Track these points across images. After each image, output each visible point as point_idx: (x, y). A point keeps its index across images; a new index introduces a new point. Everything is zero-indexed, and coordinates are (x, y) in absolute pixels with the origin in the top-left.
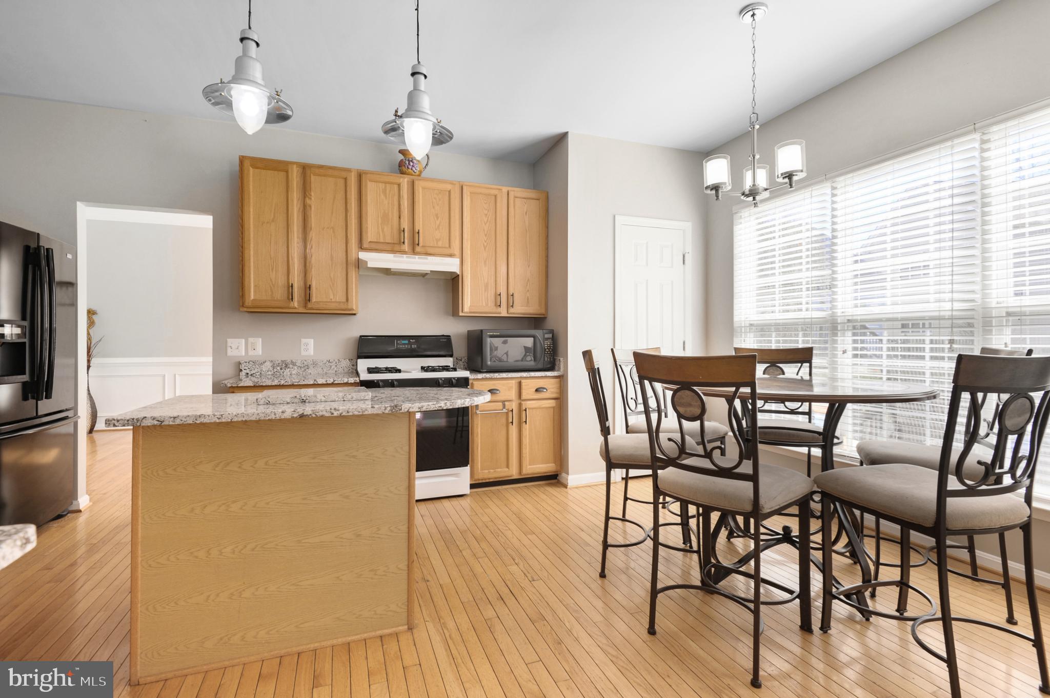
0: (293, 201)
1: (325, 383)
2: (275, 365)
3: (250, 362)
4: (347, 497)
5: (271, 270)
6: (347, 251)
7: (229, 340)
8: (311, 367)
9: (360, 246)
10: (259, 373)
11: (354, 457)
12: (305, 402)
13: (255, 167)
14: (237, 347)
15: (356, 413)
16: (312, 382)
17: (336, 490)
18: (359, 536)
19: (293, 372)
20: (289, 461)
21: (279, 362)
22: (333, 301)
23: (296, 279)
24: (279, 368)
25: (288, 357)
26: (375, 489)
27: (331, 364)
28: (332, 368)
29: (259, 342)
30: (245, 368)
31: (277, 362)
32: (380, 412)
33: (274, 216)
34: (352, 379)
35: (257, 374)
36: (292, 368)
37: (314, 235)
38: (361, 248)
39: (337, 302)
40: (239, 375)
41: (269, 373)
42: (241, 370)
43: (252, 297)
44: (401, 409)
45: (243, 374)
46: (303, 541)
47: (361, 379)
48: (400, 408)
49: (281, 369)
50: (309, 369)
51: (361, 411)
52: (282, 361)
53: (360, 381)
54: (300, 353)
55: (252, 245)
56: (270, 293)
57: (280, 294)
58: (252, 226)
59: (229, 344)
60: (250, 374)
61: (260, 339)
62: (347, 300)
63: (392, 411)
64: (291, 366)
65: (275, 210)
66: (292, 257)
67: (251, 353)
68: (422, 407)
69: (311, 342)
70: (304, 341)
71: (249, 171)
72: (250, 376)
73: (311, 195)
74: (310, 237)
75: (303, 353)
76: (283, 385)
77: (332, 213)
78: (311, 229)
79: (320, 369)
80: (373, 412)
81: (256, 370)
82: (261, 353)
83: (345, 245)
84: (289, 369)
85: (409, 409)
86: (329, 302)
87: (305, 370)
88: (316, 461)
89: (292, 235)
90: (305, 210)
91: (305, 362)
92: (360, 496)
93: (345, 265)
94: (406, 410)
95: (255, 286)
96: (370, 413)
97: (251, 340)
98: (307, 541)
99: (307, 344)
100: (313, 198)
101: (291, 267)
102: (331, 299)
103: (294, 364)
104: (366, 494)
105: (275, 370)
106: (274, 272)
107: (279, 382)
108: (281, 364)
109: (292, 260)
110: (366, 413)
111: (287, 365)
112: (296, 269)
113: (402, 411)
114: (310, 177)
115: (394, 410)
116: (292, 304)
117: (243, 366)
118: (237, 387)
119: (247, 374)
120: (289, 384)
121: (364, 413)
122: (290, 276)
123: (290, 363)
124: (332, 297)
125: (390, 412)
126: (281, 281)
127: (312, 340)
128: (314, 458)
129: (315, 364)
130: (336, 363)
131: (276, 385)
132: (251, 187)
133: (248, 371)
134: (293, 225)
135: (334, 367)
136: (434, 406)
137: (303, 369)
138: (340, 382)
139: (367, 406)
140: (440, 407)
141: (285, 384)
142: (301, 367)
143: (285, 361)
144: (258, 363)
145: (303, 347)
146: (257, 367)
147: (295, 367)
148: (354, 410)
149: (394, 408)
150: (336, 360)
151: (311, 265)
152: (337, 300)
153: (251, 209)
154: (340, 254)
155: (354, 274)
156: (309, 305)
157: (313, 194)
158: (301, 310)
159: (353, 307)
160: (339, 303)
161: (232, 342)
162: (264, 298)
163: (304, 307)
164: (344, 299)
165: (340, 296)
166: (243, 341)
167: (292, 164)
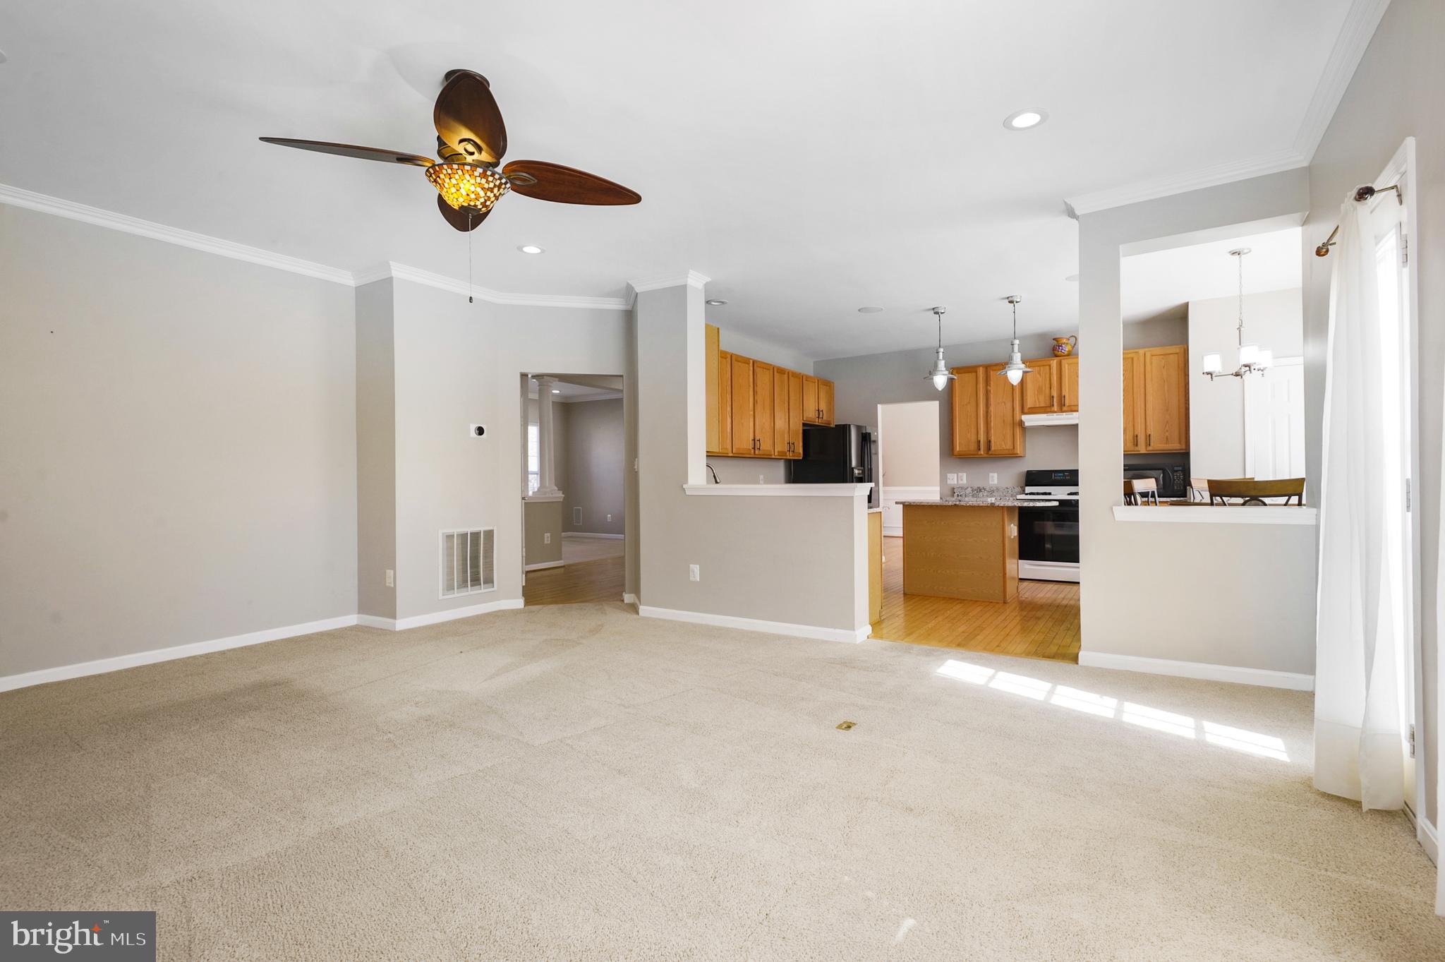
0: (979, 389)
2: (973, 491)
3: (960, 488)
5: (967, 432)
6: (1013, 416)
7: (947, 472)
8: (996, 491)
13: (959, 373)
14: (952, 479)
19: (985, 495)
25: (981, 485)
27: (1008, 490)
28: (1009, 492)
29: (964, 476)
31: (974, 489)
33: (970, 400)
35: (963, 495)
36: (984, 492)
38: (1023, 412)
39: (1007, 450)
40: (953, 496)
41: (971, 495)
42: (954, 493)
43: (958, 449)
45: (956, 495)
49: (977, 493)
50: (995, 493)
52: (977, 487)
55: (957, 419)
56: (967, 446)
57: (973, 447)
58: (957, 408)
59: (948, 477)
60: (959, 495)
61: (966, 474)
62: (1014, 448)
64: (983, 490)
65: (970, 396)
66: (979, 424)
67: (960, 482)
69: (996, 475)
70: (991, 474)
72: (959, 497)
73: (990, 384)
74: (991, 410)
75: (991, 483)
77: (1005, 392)
78: (991, 405)
79: (1001, 493)
81: (963, 493)
82: (965, 483)
83: (1011, 412)
84: (982, 493)
86: (1003, 450)
87: (992, 493)
89: (980, 410)
90: (987, 393)
91: (992, 488)
93: (1012, 425)
95: (959, 441)
97: (960, 474)
99: (993, 477)
100: (992, 386)
101: (979, 430)
102: (1004, 448)
103: (985, 489)
106: (970, 434)
108: (977, 490)
109: (979, 426)
111: (981, 490)
112: (982, 431)
114: (990, 372)
116: (979, 453)
117: (956, 490)
122: (979, 435)
124: (1004, 446)
126: (973, 438)
129: (998, 489)
130: (1012, 489)
132: (957, 386)
133: (958, 493)
134: (980, 404)
142: (989, 491)
143: (979, 487)
144: (964, 488)
145: (990, 479)
146: (963, 490)
147: (986, 491)
150: (1012, 487)
151: (991, 427)
152: (1008, 448)
153: (957, 398)
154: (1009, 419)
155: (1018, 431)
156: (990, 453)
157: (992, 383)
158: (986, 456)
159: (1019, 452)
160: (1009, 450)
161: (949, 475)
162: (964, 449)
163: (987, 453)
164: (1012, 448)
165: (1009, 446)
166: (956, 475)
167: (979, 366)
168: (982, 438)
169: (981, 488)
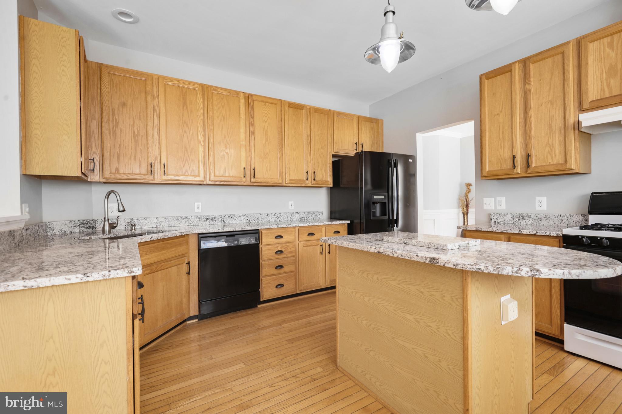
0: (515, 91)
1: (528, 233)
2: (515, 217)
3: (497, 214)
4: (418, 322)
5: (500, 148)
6: (565, 118)
7: (484, 199)
8: (544, 220)
9: (579, 109)
10: (503, 222)
11: (422, 292)
12: (406, 244)
13: (488, 78)
14: (489, 204)
15: (407, 258)
16: (517, 232)
17: (411, 313)
18: (426, 357)
19: (529, 223)
20: (387, 281)
21: (517, 215)
22: (551, 164)
23: (519, 152)
24: (517, 219)
25: (524, 211)
26: (437, 326)
27: (563, 218)
28: (564, 222)
29: (503, 200)
30: (494, 218)
31: (516, 215)
32: (422, 261)
33: (502, 108)
34: (554, 232)
35: (502, 222)
36: (528, 220)
37: (533, 113)
38: (581, 109)
39: (555, 164)
40: (490, 222)
41: (510, 222)
42: (491, 219)
43: (488, 169)
44: (438, 263)
45: (493, 221)
46: (395, 339)
47: (563, 234)
48: (437, 261)
49: (519, 220)
50: (542, 222)
51: (409, 257)
52: (519, 214)
53: (563, 235)
54: (535, 209)
55: (487, 134)
56: (500, 165)
57: (507, 165)
58: (487, 120)
59: (485, 202)
60: (497, 222)
61: (505, 198)
62: (566, 161)
63: (431, 262)
64: (527, 218)
65: (503, 103)
66: (515, 135)
67: (498, 208)
68: (458, 265)
69: (544, 199)
70: (538, 198)
71: (484, 82)
72: (497, 224)
73: (530, 81)
74: (530, 115)
75: (538, 208)
76: (495, 232)
77: (550, 88)
78: (530, 108)
79: (552, 222)
80: (417, 260)
81: (501, 220)
82: (505, 208)
83: (563, 112)
84: (525, 220)
85: (445, 264)
86: (548, 165)
87: (538, 222)
88: (399, 286)
89: (515, 117)
90: (526, 94)
91: (538, 215)
92: (427, 326)
93: (563, 132)
94: (442, 264)
95: (490, 161)
96: (415, 260)
97: (498, 199)
98: (397, 340)
99: (540, 201)
100: (532, 83)
101: (514, 143)
102: (550, 163)
103: (529, 217)
104: (430, 327)
105: (514, 220)
106: (502, 149)
107: (492, 229)
108: (518, 217)
109: (515, 137)
110: (413, 259)
111: (523, 217)
112: (519, 143)
113: (439, 264)
114: (530, 66)
115: (432, 262)
116: (515, 171)
117: (493, 217)
118: (466, 230)
119: (495, 222)
120: (500, 231)
121: (412, 259)
122: (514, 150)
123: (525, 216)
124: (550, 161)
125: (430, 263)
126: (508, 155)
127: (546, 198)
128: (399, 284)
129: (547, 217)
130: (568, 217)
131: (490, 231)
132: (486, 93)
133: (495, 220)
134: (516, 110)
135: (566, 220)
136: (471, 267)
137: (537, 221)
138: (542, 234)
139: (414, 254)
140: (479, 269)
141: (496, 231)
142: (535, 219)
143: (522, 214)
144: (502, 214)
145: (537, 203)
146: (502, 217)
147: (530, 219)
148: (405, 255)
149: (432, 260)
150: (568, 215)
151: (530, 136)
152: (556, 162)
153: (487, 109)
154: (559, 122)
155: (572, 138)
156: (530, 170)
157: (532, 79)
158: (524, 175)
159: (573, 167)
160: (558, 164)
161: (486, 200)
162: (496, 169)
163: (526, 172)
164: (563, 161)
165: (558, 159)
166: (493, 199)
167: (515, 63)
168: (519, 153)
169: (525, 214)
